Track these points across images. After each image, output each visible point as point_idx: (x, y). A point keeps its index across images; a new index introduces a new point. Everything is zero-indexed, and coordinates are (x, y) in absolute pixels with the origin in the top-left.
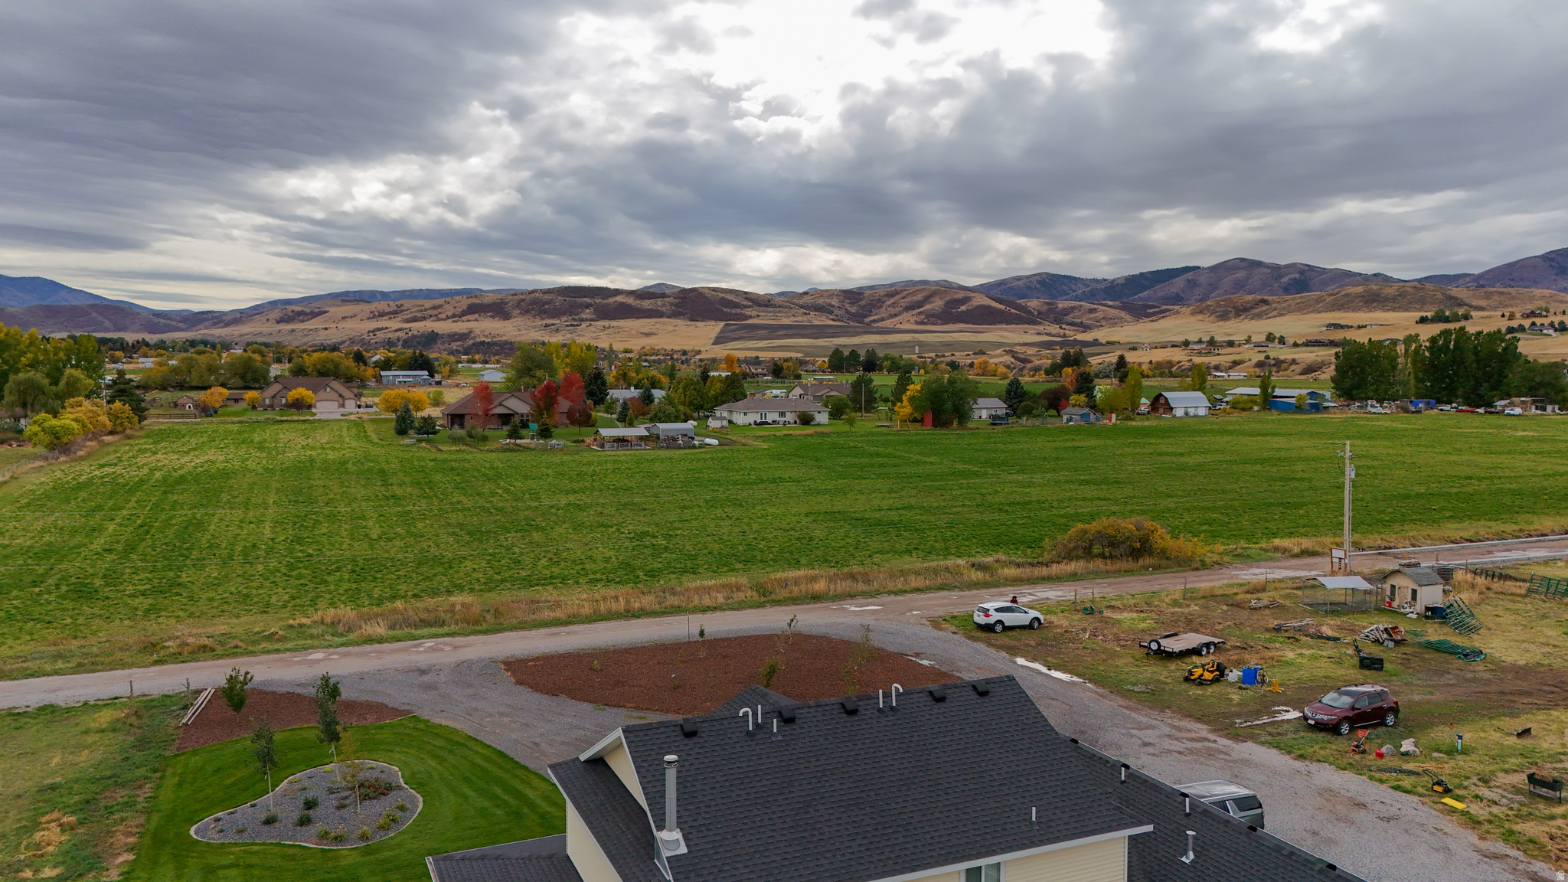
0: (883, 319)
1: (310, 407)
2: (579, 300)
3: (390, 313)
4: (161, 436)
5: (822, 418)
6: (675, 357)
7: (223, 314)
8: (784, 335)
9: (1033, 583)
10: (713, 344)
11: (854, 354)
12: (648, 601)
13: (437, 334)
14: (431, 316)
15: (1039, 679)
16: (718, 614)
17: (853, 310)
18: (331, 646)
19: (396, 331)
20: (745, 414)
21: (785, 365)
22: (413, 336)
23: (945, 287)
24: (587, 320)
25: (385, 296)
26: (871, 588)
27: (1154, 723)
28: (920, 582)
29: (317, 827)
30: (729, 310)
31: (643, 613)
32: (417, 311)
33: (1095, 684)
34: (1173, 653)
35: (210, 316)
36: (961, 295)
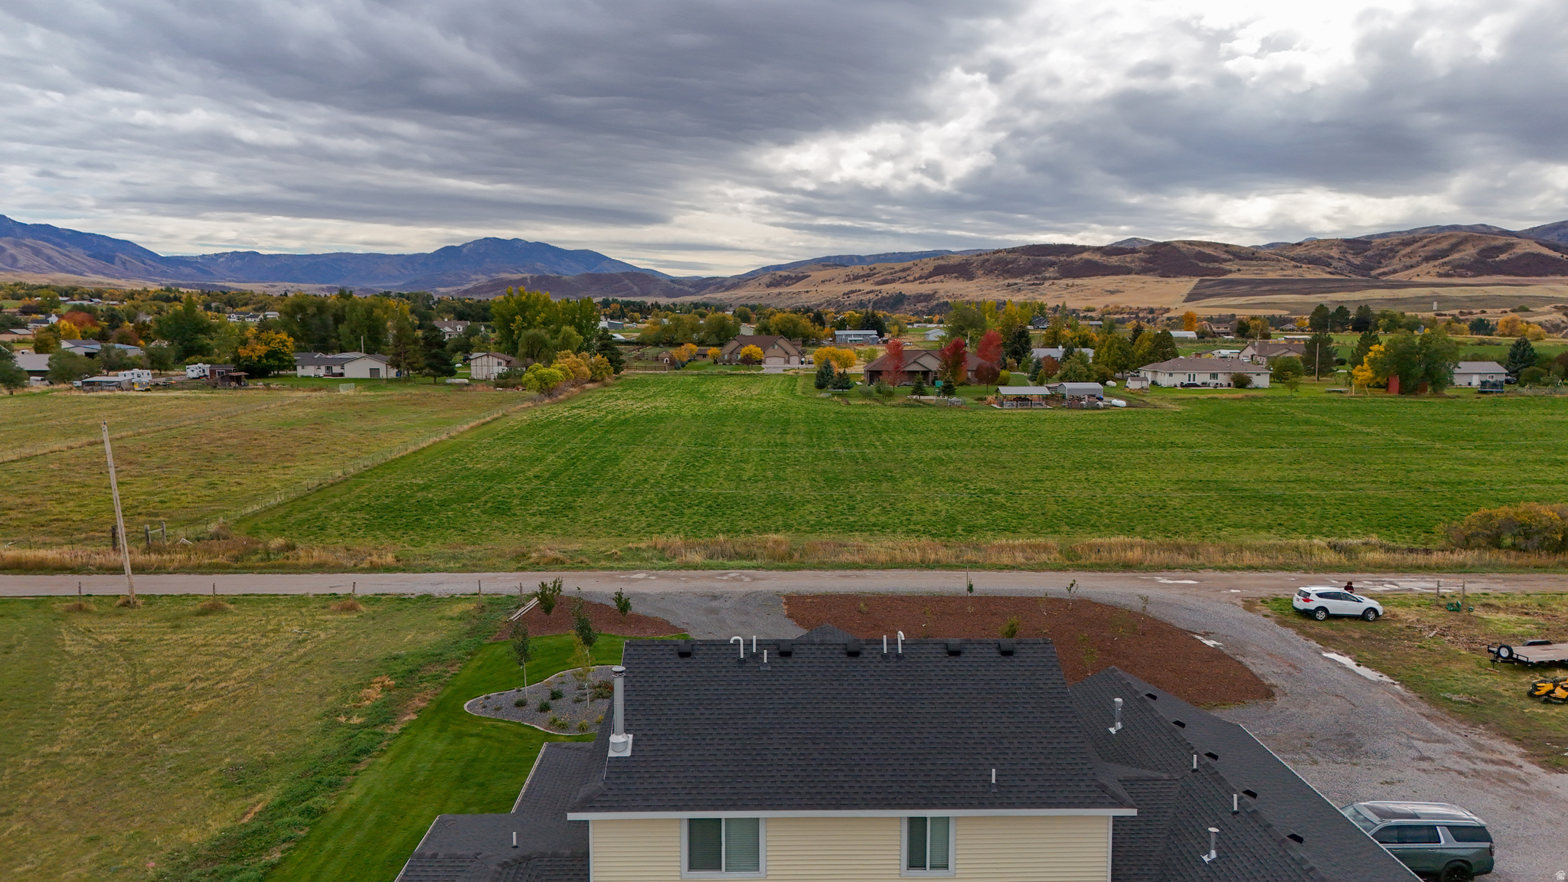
0: (1395, 271)
1: (760, 362)
2: (1043, 258)
3: (863, 276)
4: (633, 384)
5: (1262, 381)
6: (1141, 315)
7: (724, 279)
8: (1268, 291)
9: (1402, 572)
10: (1185, 301)
11: (1342, 311)
12: (943, 554)
13: (904, 296)
14: (900, 278)
15: (1337, 673)
16: (1014, 573)
17: (1357, 261)
18: (655, 568)
19: (868, 293)
20: (1171, 375)
21: (1252, 323)
22: (883, 297)
23: (1484, 231)
24: (1050, 278)
25: (861, 259)
26: (1196, 561)
27: (1451, 736)
28: (1256, 561)
29: (550, 715)
30: (1205, 265)
31: (937, 565)
32: (888, 274)
33: (1406, 686)
34: (1528, 663)
35: (714, 281)
36: (1501, 241)
